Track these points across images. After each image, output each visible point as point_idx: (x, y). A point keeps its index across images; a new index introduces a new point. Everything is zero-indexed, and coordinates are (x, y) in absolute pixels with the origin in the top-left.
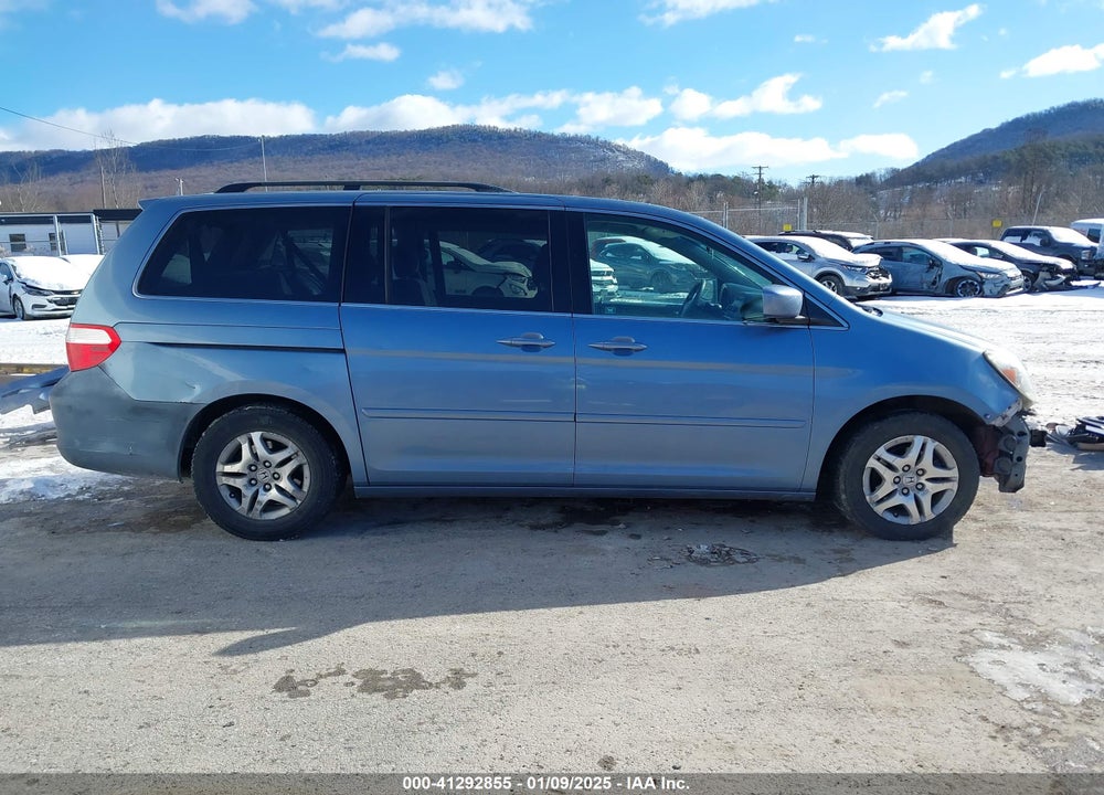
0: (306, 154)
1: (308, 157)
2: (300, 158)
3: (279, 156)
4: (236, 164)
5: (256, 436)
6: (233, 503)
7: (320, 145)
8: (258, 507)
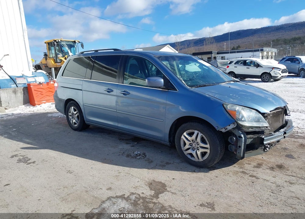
0: (269, 32)
1: (269, 33)
2: (267, 33)
3: (260, 34)
4: (248, 37)
5: (72, 108)
6: (71, 121)
7: (273, 29)
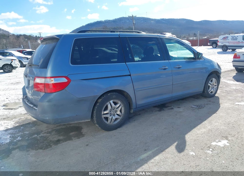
5: (111, 102)
6: (106, 122)
8: (113, 121)
